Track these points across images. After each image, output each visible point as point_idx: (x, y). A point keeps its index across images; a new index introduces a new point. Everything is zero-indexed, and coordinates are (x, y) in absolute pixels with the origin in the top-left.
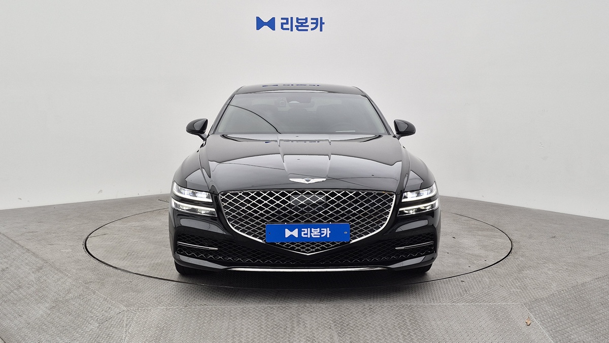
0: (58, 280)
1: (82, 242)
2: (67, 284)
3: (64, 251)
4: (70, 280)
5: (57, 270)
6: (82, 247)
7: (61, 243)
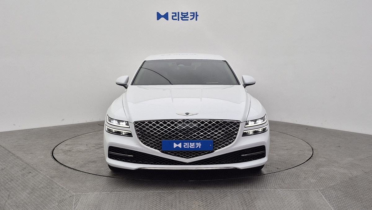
0: (35, 176)
3: (39, 157)
6: (50, 154)
7: (38, 152)
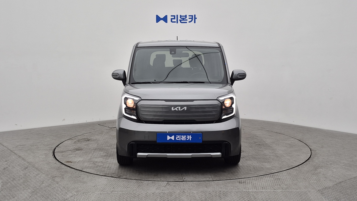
0: (37, 175)
1: (52, 152)
2: (42, 178)
3: (41, 157)
4: (44, 175)
5: (36, 169)
6: (51, 154)
7: (39, 152)
